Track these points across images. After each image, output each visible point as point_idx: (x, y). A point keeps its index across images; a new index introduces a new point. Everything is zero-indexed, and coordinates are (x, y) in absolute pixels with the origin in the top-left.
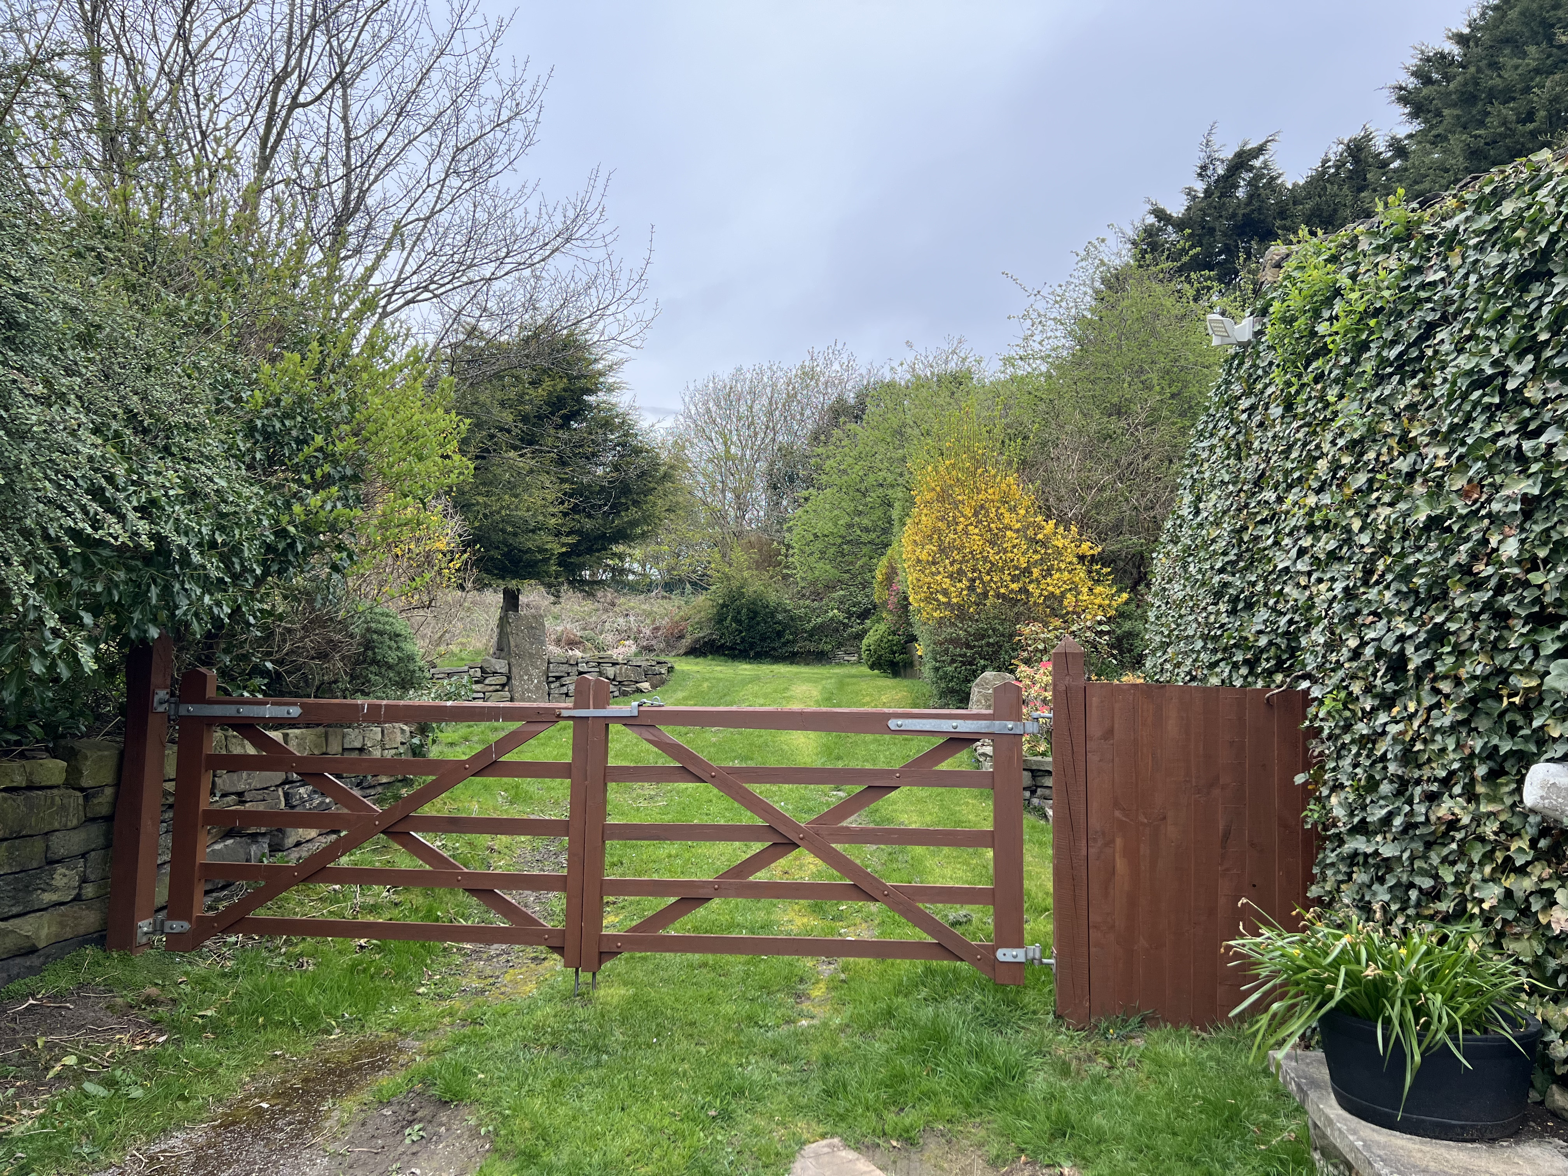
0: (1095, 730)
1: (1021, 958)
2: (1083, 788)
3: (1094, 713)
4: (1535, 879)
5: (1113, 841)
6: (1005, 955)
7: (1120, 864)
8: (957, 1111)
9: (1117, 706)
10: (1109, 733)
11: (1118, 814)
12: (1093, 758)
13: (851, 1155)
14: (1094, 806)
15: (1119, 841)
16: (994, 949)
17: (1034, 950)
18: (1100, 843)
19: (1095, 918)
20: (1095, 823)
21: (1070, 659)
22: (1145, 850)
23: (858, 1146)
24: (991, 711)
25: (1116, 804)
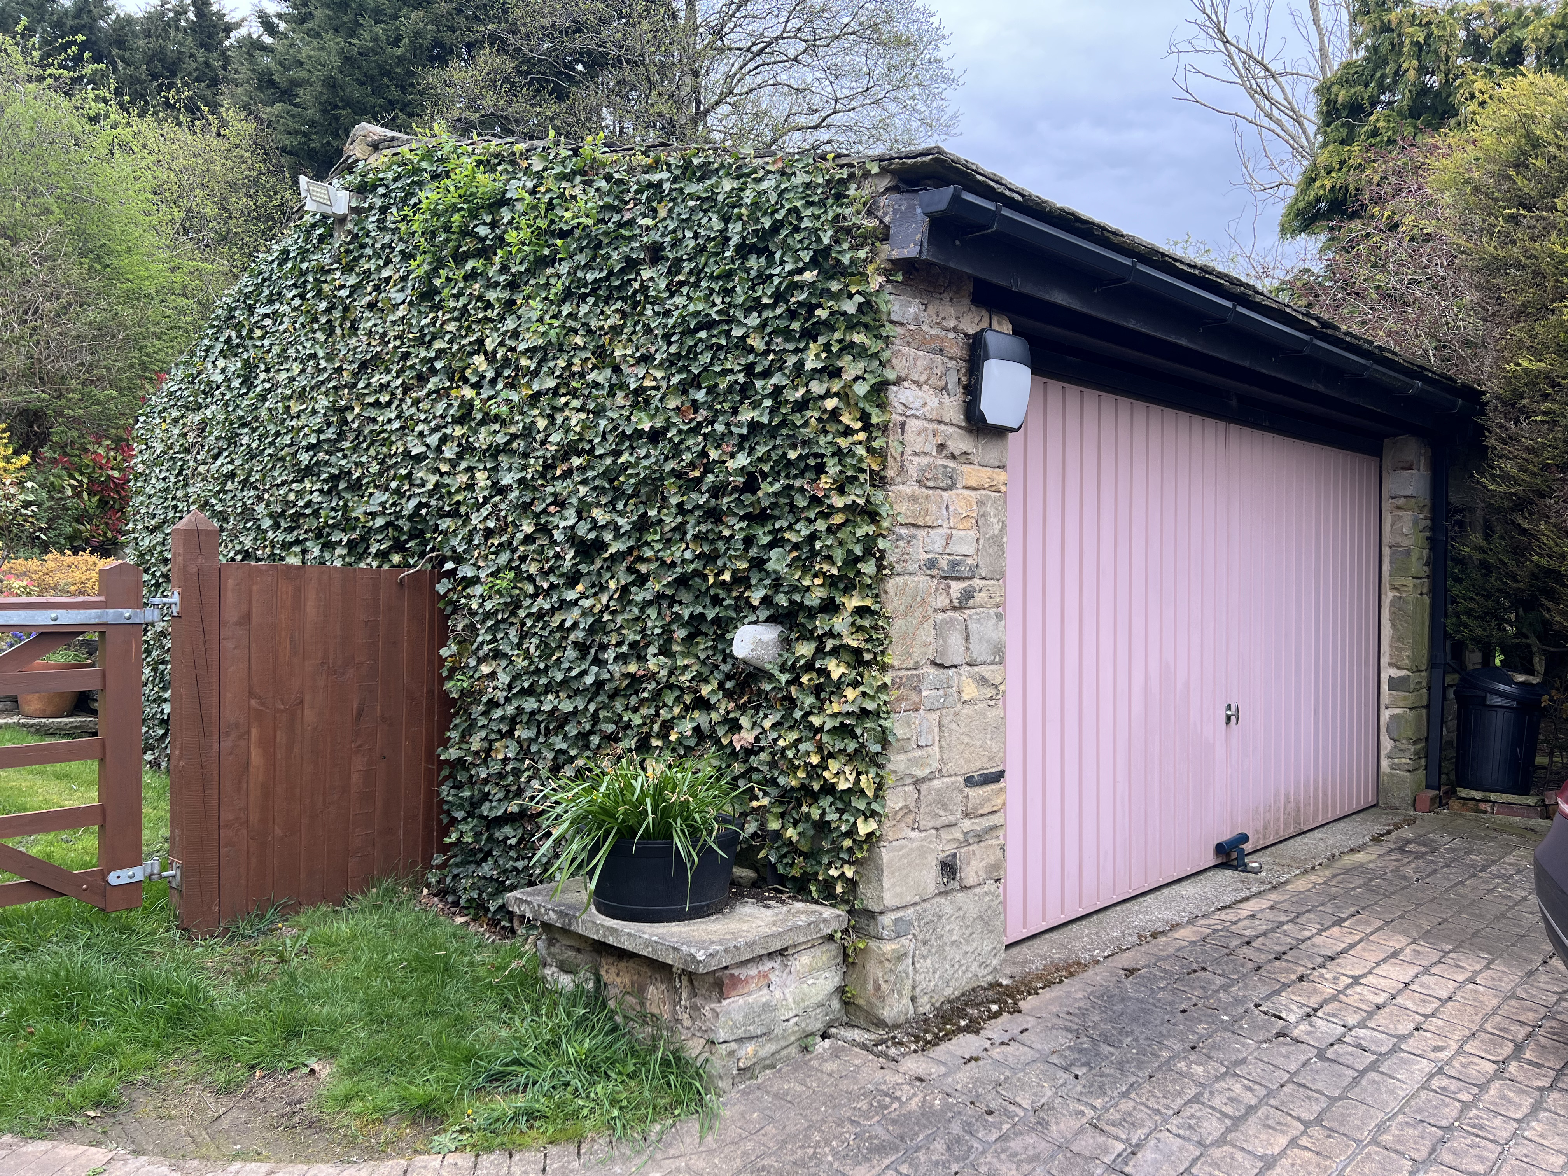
0: (231, 615)
1: (139, 877)
2: (216, 679)
3: (230, 597)
4: (722, 712)
5: (249, 732)
6: (118, 877)
7: (256, 757)
8: (149, 1055)
9: (255, 588)
10: (247, 618)
11: (253, 702)
12: (228, 645)
13: (43, 1146)
14: (228, 697)
15: (254, 732)
16: (104, 875)
17: (152, 865)
18: (233, 737)
19: (226, 816)
20: (230, 715)
21: (202, 538)
22: (281, 737)
23: (43, 1133)
24: (102, 598)
25: (251, 694)
